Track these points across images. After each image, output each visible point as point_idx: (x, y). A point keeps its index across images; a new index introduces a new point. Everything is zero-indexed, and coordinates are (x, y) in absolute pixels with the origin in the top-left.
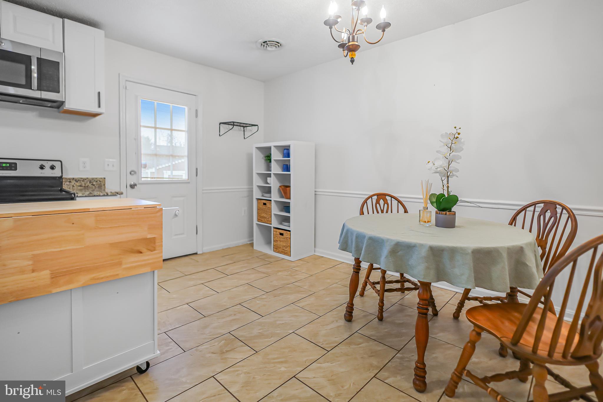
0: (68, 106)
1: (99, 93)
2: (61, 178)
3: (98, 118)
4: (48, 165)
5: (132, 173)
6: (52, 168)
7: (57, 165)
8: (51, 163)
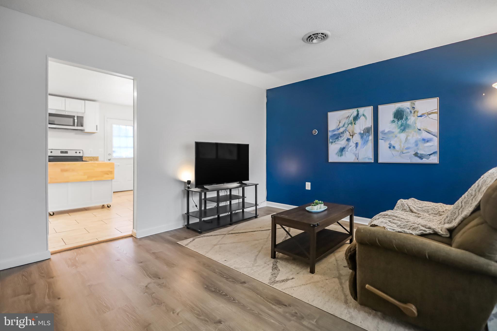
0: (86, 131)
1: (97, 126)
2: (82, 156)
3: (95, 134)
4: (78, 152)
5: (109, 154)
6: (80, 153)
7: (81, 152)
8: (79, 151)
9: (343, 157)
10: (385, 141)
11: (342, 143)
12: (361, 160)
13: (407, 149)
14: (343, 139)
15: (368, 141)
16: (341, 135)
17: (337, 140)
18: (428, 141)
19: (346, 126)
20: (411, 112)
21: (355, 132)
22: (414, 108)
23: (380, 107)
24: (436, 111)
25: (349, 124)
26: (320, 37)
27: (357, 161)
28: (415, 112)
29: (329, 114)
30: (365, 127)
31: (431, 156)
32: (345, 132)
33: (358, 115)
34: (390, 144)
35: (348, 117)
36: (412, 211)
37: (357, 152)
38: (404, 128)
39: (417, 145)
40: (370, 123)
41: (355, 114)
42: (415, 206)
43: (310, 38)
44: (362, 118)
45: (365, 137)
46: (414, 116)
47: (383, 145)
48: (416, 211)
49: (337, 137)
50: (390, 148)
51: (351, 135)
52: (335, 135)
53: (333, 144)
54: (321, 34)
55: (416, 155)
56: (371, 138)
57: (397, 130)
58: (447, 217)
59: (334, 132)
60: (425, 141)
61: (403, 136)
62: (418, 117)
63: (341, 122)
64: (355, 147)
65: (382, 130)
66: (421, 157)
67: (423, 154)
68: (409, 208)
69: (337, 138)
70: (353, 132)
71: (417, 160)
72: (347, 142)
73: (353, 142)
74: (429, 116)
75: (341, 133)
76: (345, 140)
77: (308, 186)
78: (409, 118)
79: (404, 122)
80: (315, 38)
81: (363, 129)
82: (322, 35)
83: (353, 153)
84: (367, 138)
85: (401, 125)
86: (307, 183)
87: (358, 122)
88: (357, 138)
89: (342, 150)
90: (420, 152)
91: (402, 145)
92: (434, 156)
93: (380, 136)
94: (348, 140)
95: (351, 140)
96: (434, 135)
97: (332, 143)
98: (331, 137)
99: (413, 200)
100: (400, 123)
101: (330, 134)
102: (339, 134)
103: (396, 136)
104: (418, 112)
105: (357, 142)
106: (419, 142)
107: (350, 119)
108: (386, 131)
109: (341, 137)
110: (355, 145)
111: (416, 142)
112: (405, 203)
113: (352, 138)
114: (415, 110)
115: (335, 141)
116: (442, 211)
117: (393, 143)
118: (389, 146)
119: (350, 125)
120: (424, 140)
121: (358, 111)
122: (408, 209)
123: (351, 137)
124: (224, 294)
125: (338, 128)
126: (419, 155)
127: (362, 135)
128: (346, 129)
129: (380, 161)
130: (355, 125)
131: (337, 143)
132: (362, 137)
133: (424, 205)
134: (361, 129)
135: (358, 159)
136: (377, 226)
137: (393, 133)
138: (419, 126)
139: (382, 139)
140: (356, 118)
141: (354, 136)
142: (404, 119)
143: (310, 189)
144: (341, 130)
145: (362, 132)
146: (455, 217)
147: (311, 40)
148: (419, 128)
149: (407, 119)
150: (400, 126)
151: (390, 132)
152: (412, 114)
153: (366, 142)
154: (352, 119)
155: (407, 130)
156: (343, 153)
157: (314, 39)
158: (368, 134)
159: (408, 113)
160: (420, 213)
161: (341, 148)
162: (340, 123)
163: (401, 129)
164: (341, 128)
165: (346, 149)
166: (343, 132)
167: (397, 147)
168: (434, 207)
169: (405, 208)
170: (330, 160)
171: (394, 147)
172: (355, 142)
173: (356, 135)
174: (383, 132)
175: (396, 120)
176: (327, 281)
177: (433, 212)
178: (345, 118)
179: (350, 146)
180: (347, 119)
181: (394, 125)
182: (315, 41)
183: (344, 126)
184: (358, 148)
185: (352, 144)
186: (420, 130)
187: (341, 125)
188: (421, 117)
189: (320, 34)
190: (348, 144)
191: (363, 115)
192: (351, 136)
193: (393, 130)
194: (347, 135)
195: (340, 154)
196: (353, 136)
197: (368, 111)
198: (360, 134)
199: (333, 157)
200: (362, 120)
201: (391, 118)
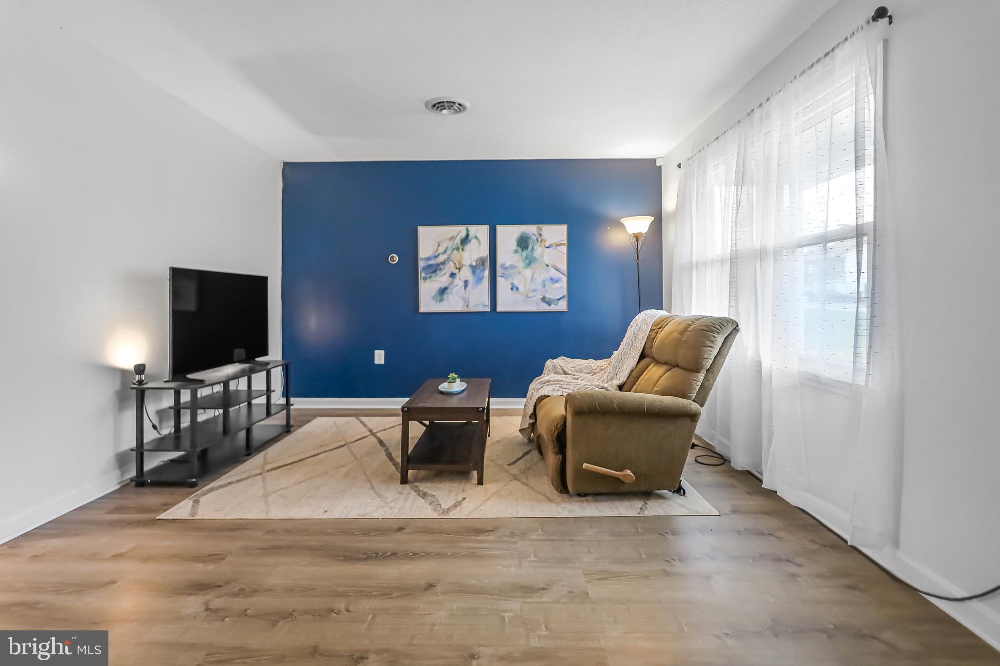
9: (444, 303)
10: (506, 278)
11: (442, 280)
12: (472, 309)
13: (534, 291)
14: (445, 274)
15: (482, 278)
16: (441, 267)
17: (434, 274)
18: (556, 282)
19: (449, 252)
20: (537, 240)
21: (464, 263)
22: (540, 235)
23: (499, 228)
24: (565, 242)
25: (454, 249)
26: (456, 108)
27: (466, 310)
28: (542, 240)
29: (421, 230)
30: (478, 256)
31: (560, 301)
32: (448, 262)
33: (467, 236)
34: (512, 284)
35: (453, 237)
36: (565, 373)
37: (466, 295)
38: (530, 262)
39: (544, 286)
40: (485, 252)
41: (463, 234)
42: (568, 367)
43: (439, 106)
44: (474, 241)
45: (478, 271)
46: (541, 246)
47: (502, 284)
48: (571, 372)
49: (434, 269)
50: (512, 289)
51: (458, 267)
52: (430, 266)
53: (428, 281)
54: (459, 104)
55: (544, 299)
56: (487, 273)
57: (521, 265)
58: (610, 373)
59: (430, 260)
60: (554, 281)
61: (528, 273)
62: (546, 247)
63: (441, 244)
64: (464, 287)
65: (501, 263)
66: (549, 304)
67: (551, 299)
68: (562, 369)
69: (435, 271)
70: (460, 263)
71: (545, 308)
72: (450, 279)
73: (460, 279)
74: (558, 248)
75: (442, 263)
76: (448, 275)
77: (380, 357)
78: (535, 248)
79: (530, 254)
80: (447, 108)
81: (475, 260)
82: (459, 106)
83: (461, 297)
84: (482, 273)
85: (527, 258)
86: (377, 352)
87: (468, 247)
88: (466, 273)
89: (443, 291)
90: (549, 296)
91: (527, 288)
92: (563, 301)
93: (499, 271)
94: (453, 275)
95: (458, 276)
96: (563, 274)
97: (425, 279)
98: (424, 269)
99: (563, 359)
100: (524, 254)
101: (421, 264)
102: (438, 265)
103: (520, 273)
104: (545, 241)
105: (467, 279)
106: (546, 282)
107: (456, 242)
108: (507, 265)
109: (440, 269)
110: (463, 284)
111: (544, 281)
112: (557, 363)
113: (459, 272)
114: (542, 238)
115: (430, 277)
116: (595, 368)
117: (516, 282)
118: (510, 286)
119: (455, 251)
120: (552, 279)
121: (467, 230)
122: (562, 371)
123: (457, 271)
124: (389, 553)
125: (437, 254)
126: (547, 300)
127: (474, 269)
128: (449, 258)
129: (500, 309)
130: (463, 252)
131: (434, 280)
132: (474, 272)
133: (577, 363)
134: (472, 258)
135: (467, 306)
136: (548, 396)
137: (516, 267)
138: (546, 260)
139: (502, 277)
140: (465, 240)
141: (462, 270)
142: (529, 249)
143: (383, 363)
144: (442, 258)
145: (474, 264)
146: (616, 371)
147: (439, 109)
148: (547, 264)
149: (533, 249)
150: (525, 258)
151: (513, 267)
152: (539, 244)
153: (479, 280)
154: (459, 242)
155: (533, 265)
156: (445, 296)
157: (445, 109)
158: (482, 267)
159: (534, 241)
160: (576, 374)
161: (440, 288)
162: (439, 246)
163: (526, 263)
164: (440, 256)
165: (449, 291)
166: (445, 261)
167: (521, 289)
168: (586, 364)
169: (558, 370)
170: (422, 309)
171: (517, 289)
172: (464, 280)
173: (464, 267)
174: (503, 267)
175: (520, 250)
176: (507, 487)
177: (586, 371)
178: (447, 239)
179: (456, 286)
180: (451, 241)
181: (517, 256)
182: (445, 112)
183: (445, 252)
184: (468, 289)
185: (459, 281)
186: (547, 266)
187: (441, 250)
188: (549, 248)
189: (457, 105)
190: (453, 282)
191: (476, 237)
192: (456, 268)
193: (516, 264)
194: (450, 268)
195: (439, 298)
196: (459, 269)
197: (481, 231)
198: (471, 266)
199: (427, 304)
200: (472, 245)
201: (514, 246)
